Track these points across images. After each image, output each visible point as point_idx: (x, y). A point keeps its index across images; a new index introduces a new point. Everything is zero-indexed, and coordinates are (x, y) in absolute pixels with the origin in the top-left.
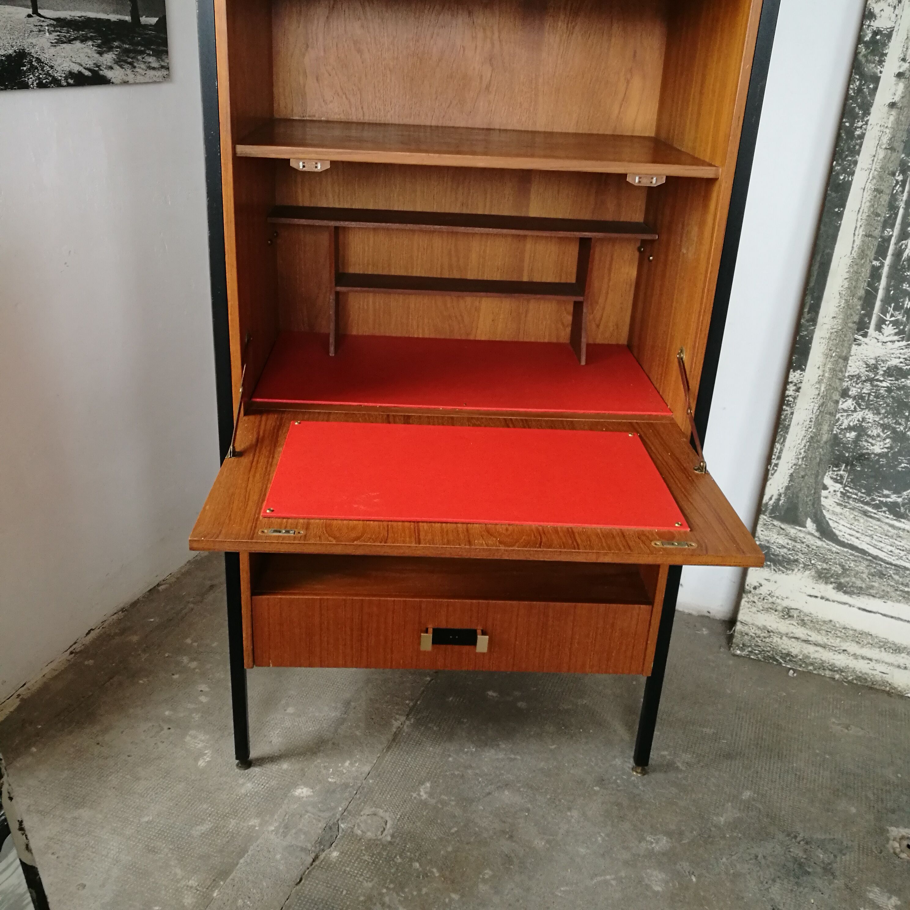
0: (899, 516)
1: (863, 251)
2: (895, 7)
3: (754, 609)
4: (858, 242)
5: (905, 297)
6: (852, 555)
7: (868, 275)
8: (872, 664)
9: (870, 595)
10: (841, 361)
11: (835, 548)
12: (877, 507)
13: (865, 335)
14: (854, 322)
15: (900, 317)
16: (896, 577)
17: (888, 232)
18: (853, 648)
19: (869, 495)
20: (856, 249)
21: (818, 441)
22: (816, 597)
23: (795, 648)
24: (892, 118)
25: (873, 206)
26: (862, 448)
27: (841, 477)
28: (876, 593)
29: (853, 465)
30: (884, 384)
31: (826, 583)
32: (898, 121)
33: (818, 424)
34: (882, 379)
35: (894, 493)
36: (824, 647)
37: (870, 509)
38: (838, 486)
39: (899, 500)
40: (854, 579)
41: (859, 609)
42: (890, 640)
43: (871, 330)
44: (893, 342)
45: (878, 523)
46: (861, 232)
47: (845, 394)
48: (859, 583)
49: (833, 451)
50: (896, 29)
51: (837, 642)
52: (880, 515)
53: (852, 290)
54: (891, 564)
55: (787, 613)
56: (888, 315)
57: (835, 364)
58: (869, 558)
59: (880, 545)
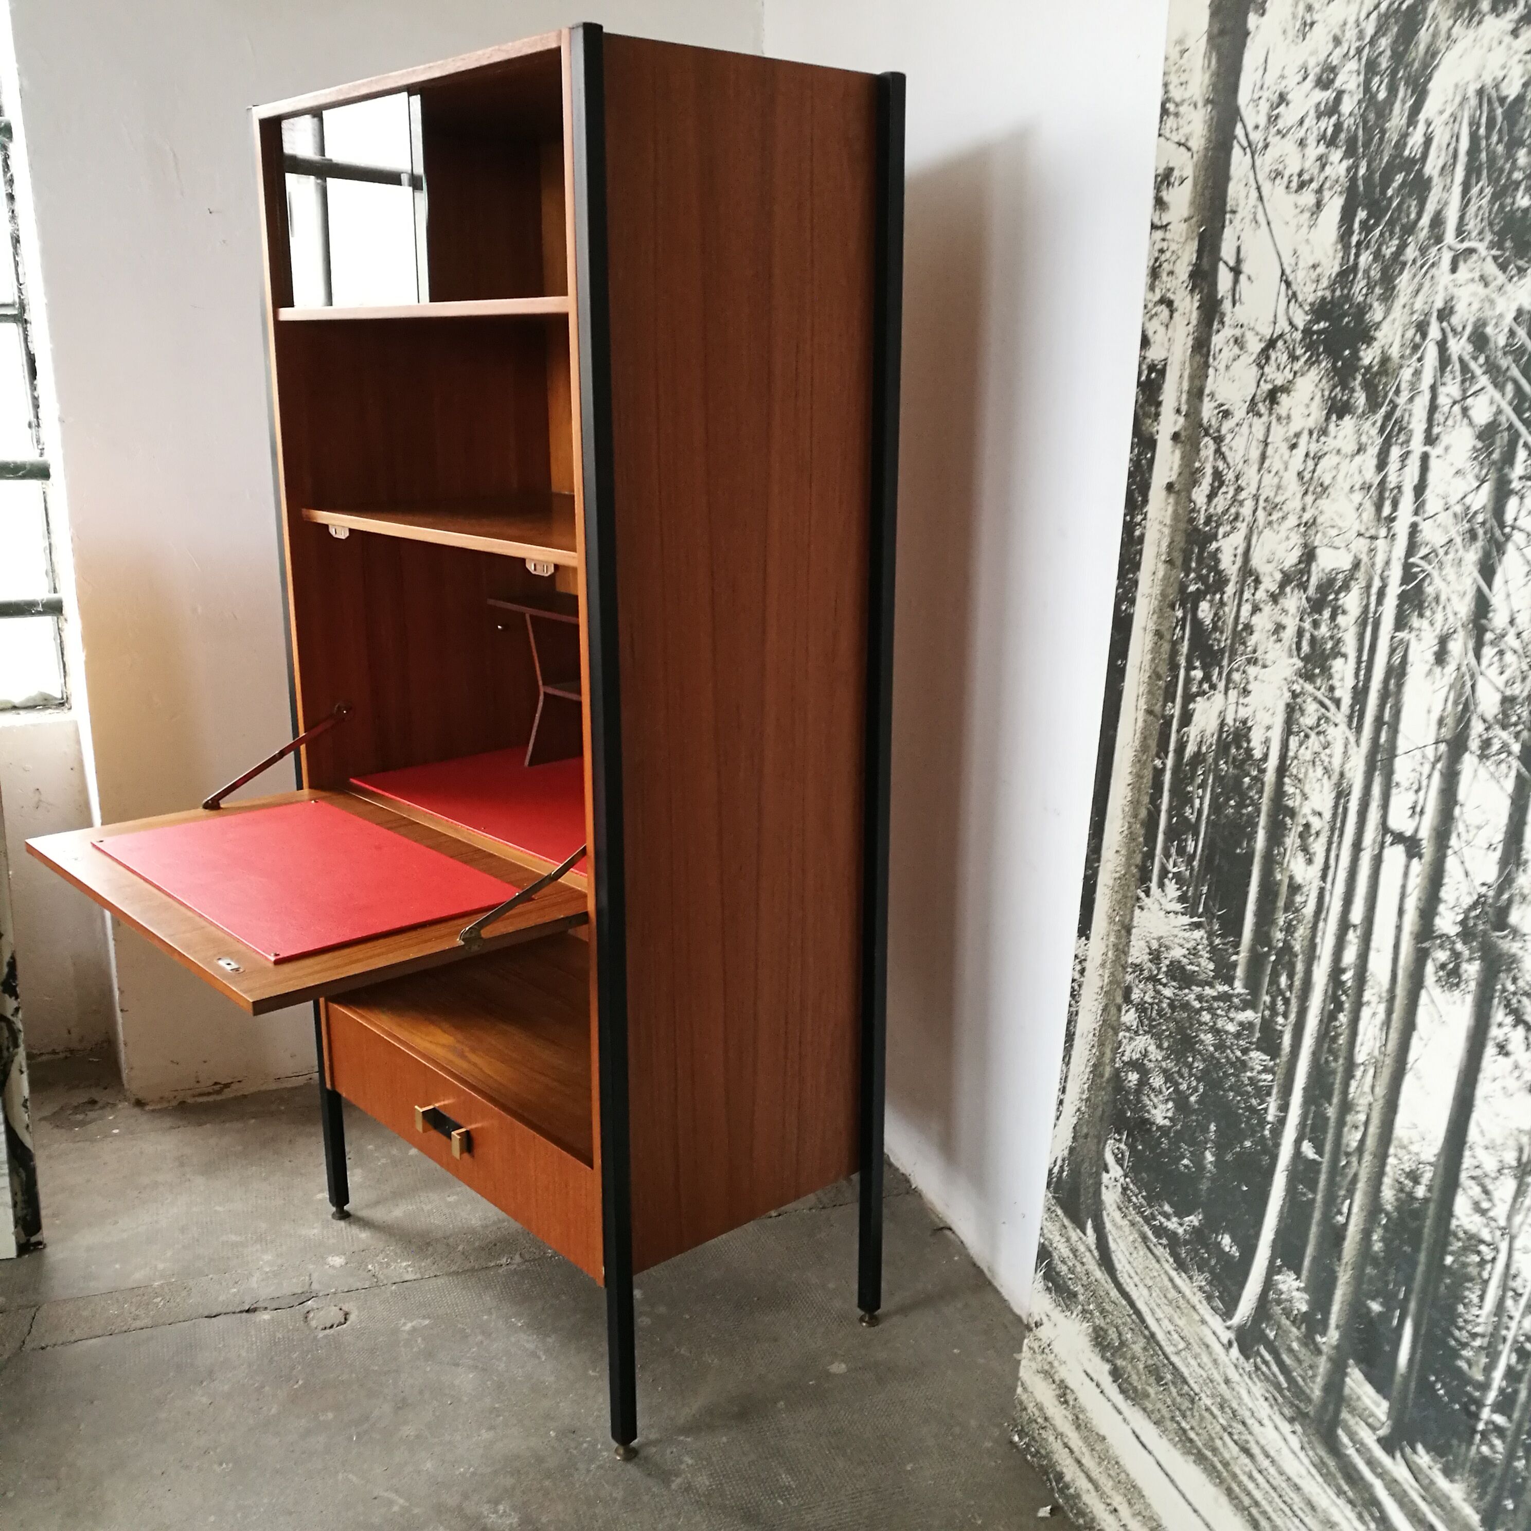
0: (1181, 1266)
1: (1145, 738)
2: (1167, 326)
3: (1034, 1366)
4: (1140, 723)
5: (1185, 833)
6: (1129, 1316)
7: (1150, 784)
9: (1144, 1410)
10: (1124, 933)
11: (1114, 1293)
12: (1157, 1232)
13: (1147, 893)
14: (1137, 866)
15: (1183, 869)
16: (1174, 1390)
17: (1169, 709)
18: (1124, 1510)
19: (1151, 1207)
20: (1138, 734)
21: (1102, 1076)
22: (1092, 1379)
23: (1070, 1472)
24: (1170, 509)
25: (1153, 659)
26: (1144, 1107)
27: (1123, 1153)
28: (1152, 1412)
29: (1135, 1140)
30: (1168, 992)
31: (1103, 1358)
32: (1176, 515)
33: (1101, 1044)
34: (1164, 980)
35: (1176, 1214)
36: (1097, 1488)
37: (1150, 1234)
38: (1120, 1171)
39: (1181, 1231)
40: (1130, 1367)
41: (1134, 1432)
43: (1154, 886)
44: (1176, 913)
45: (1157, 1266)
46: (1143, 706)
47: (1127, 996)
48: (1135, 1379)
49: (1115, 1101)
50: (1169, 362)
51: (1107, 1485)
52: (1159, 1251)
53: (1135, 803)
54: (1168, 1359)
55: (1063, 1394)
56: (1171, 861)
57: (1118, 937)
58: (1147, 1333)
59: (1160, 1314)
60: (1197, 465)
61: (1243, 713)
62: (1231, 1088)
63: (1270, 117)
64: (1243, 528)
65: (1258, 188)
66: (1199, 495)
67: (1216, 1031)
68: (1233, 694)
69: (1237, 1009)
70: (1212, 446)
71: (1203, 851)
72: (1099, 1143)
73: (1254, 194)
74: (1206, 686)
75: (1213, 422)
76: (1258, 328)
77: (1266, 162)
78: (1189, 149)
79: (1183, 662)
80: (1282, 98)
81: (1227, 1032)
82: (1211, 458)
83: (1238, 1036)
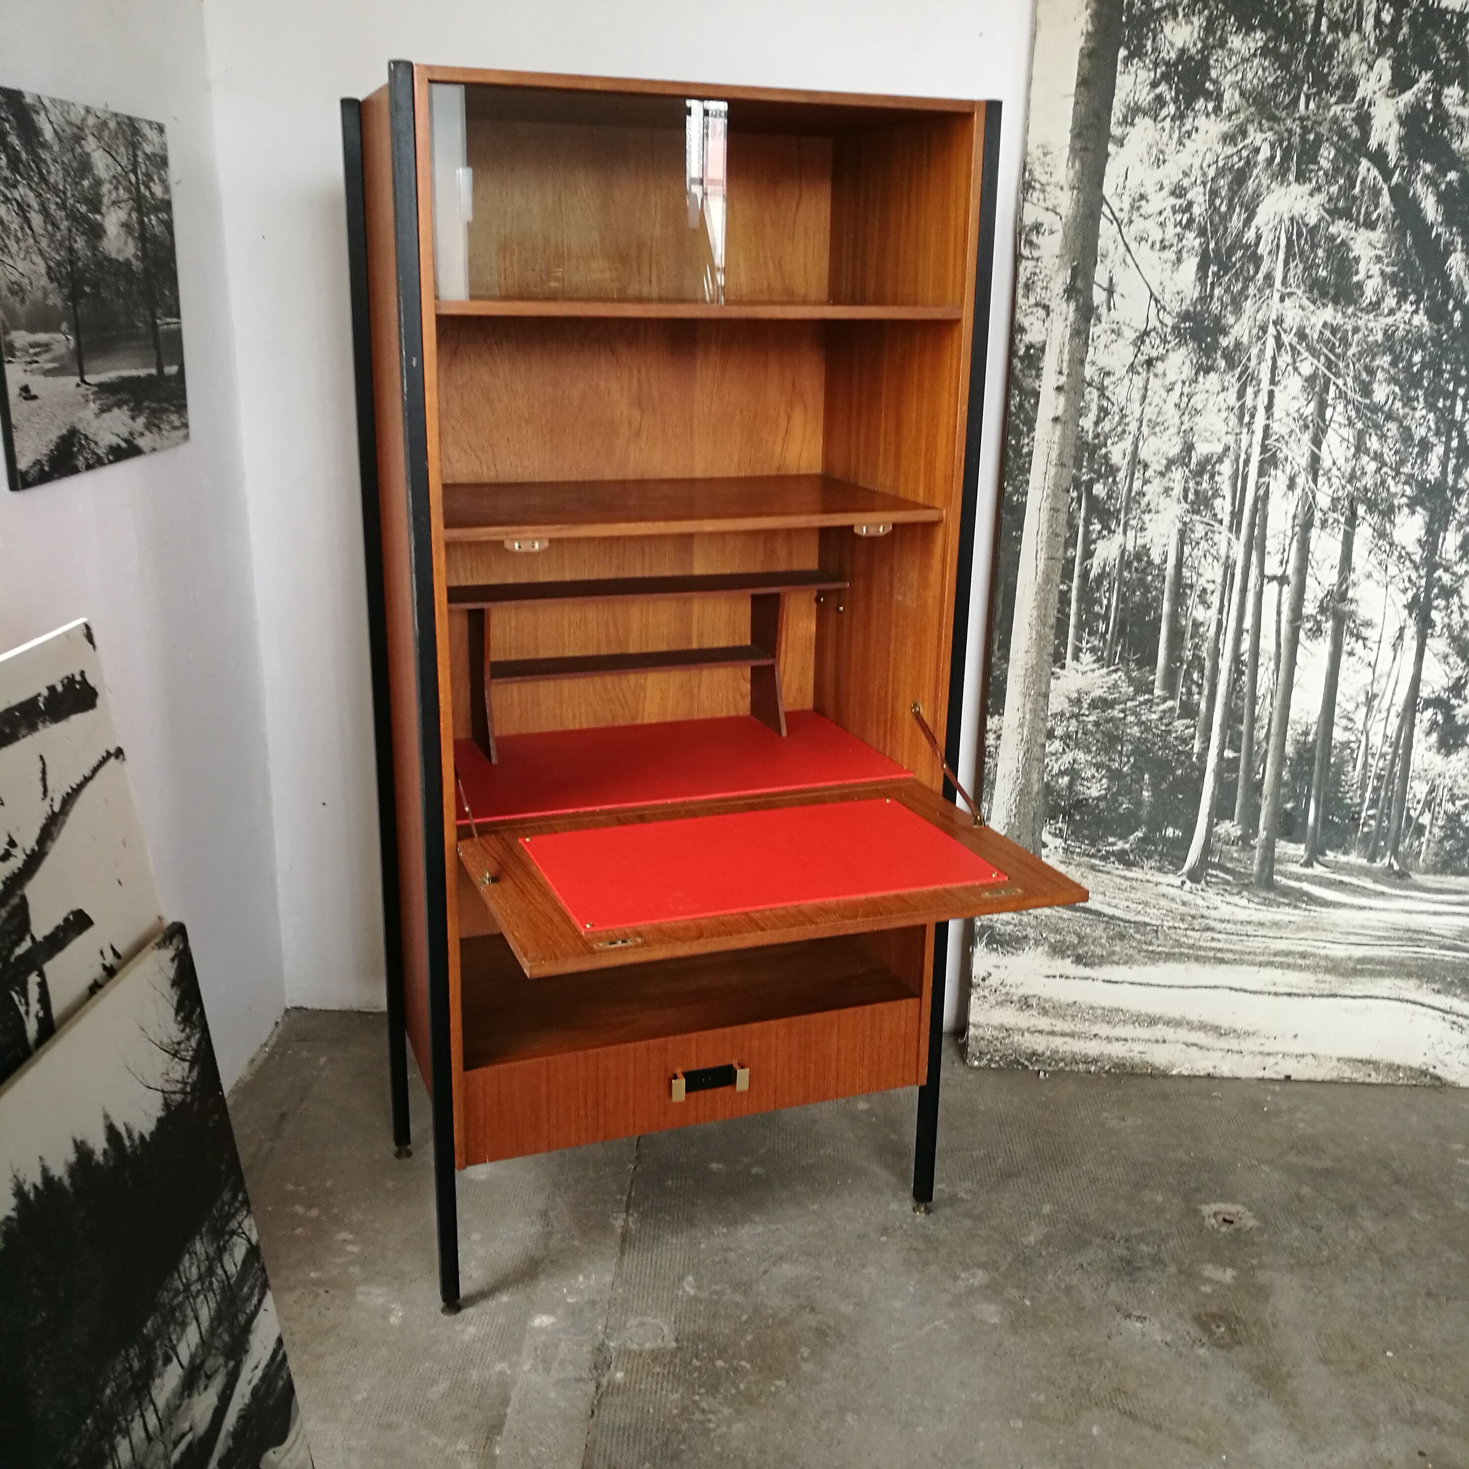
0: (1129, 865)
1: (1048, 575)
2: (1044, 321)
3: (987, 1006)
4: (1041, 567)
5: (1097, 621)
6: (1085, 919)
7: (1057, 601)
8: (1129, 1044)
9: (1113, 962)
10: (1041, 699)
12: (1104, 858)
13: (1063, 667)
14: (1049, 654)
15: (1096, 643)
16: (1138, 936)
17: (1070, 552)
18: (1104, 1030)
19: (1094, 846)
20: (1040, 574)
21: (1029, 793)
22: (1054, 977)
23: (1040, 1044)
24: (1058, 433)
25: (1051, 526)
26: (1077, 794)
27: (1060, 830)
28: (1119, 959)
29: (1071, 816)
30: (1091, 718)
31: (1063, 958)
32: (1063, 436)
33: (1026, 773)
34: (1087, 713)
35: (1120, 839)
36: (1072, 1035)
37: (1097, 862)
38: (1059, 842)
39: (1127, 846)
40: (1092, 947)
41: (1104, 981)
42: (1143, 1012)
43: (1069, 661)
44: (1093, 670)
45: (1109, 876)
46: (1042, 555)
47: (1050, 735)
48: (1099, 951)
49: (1047, 802)
50: (1048, 343)
51: (1083, 1027)
52: (1109, 867)
53: (1042, 619)
54: (1130, 922)
55: (1025, 1003)
56: (1084, 643)
57: (1036, 702)
58: (1106, 919)
59: (1114, 902)
60: (1082, 404)
61: (1140, 542)
62: (1160, 748)
63: (1132, 207)
64: (1130, 439)
65: (1126, 245)
66: (1087, 422)
67: (1140, 723)
68: (1131, 534)
69: (1158, 704)
70: (1095, 393)
71: (1114, 626)
72: (1033, 834)
73: (1122, 248)
74: (1105, 533)
75: (1096, 378)
76: (1132, 324)
77: (1130, 233)
78: (1057, 213)
79: (1081, 523)
80: (1142, 197)
81: (1151, 721)
82: (1096, 399)
83: (1161, 718)
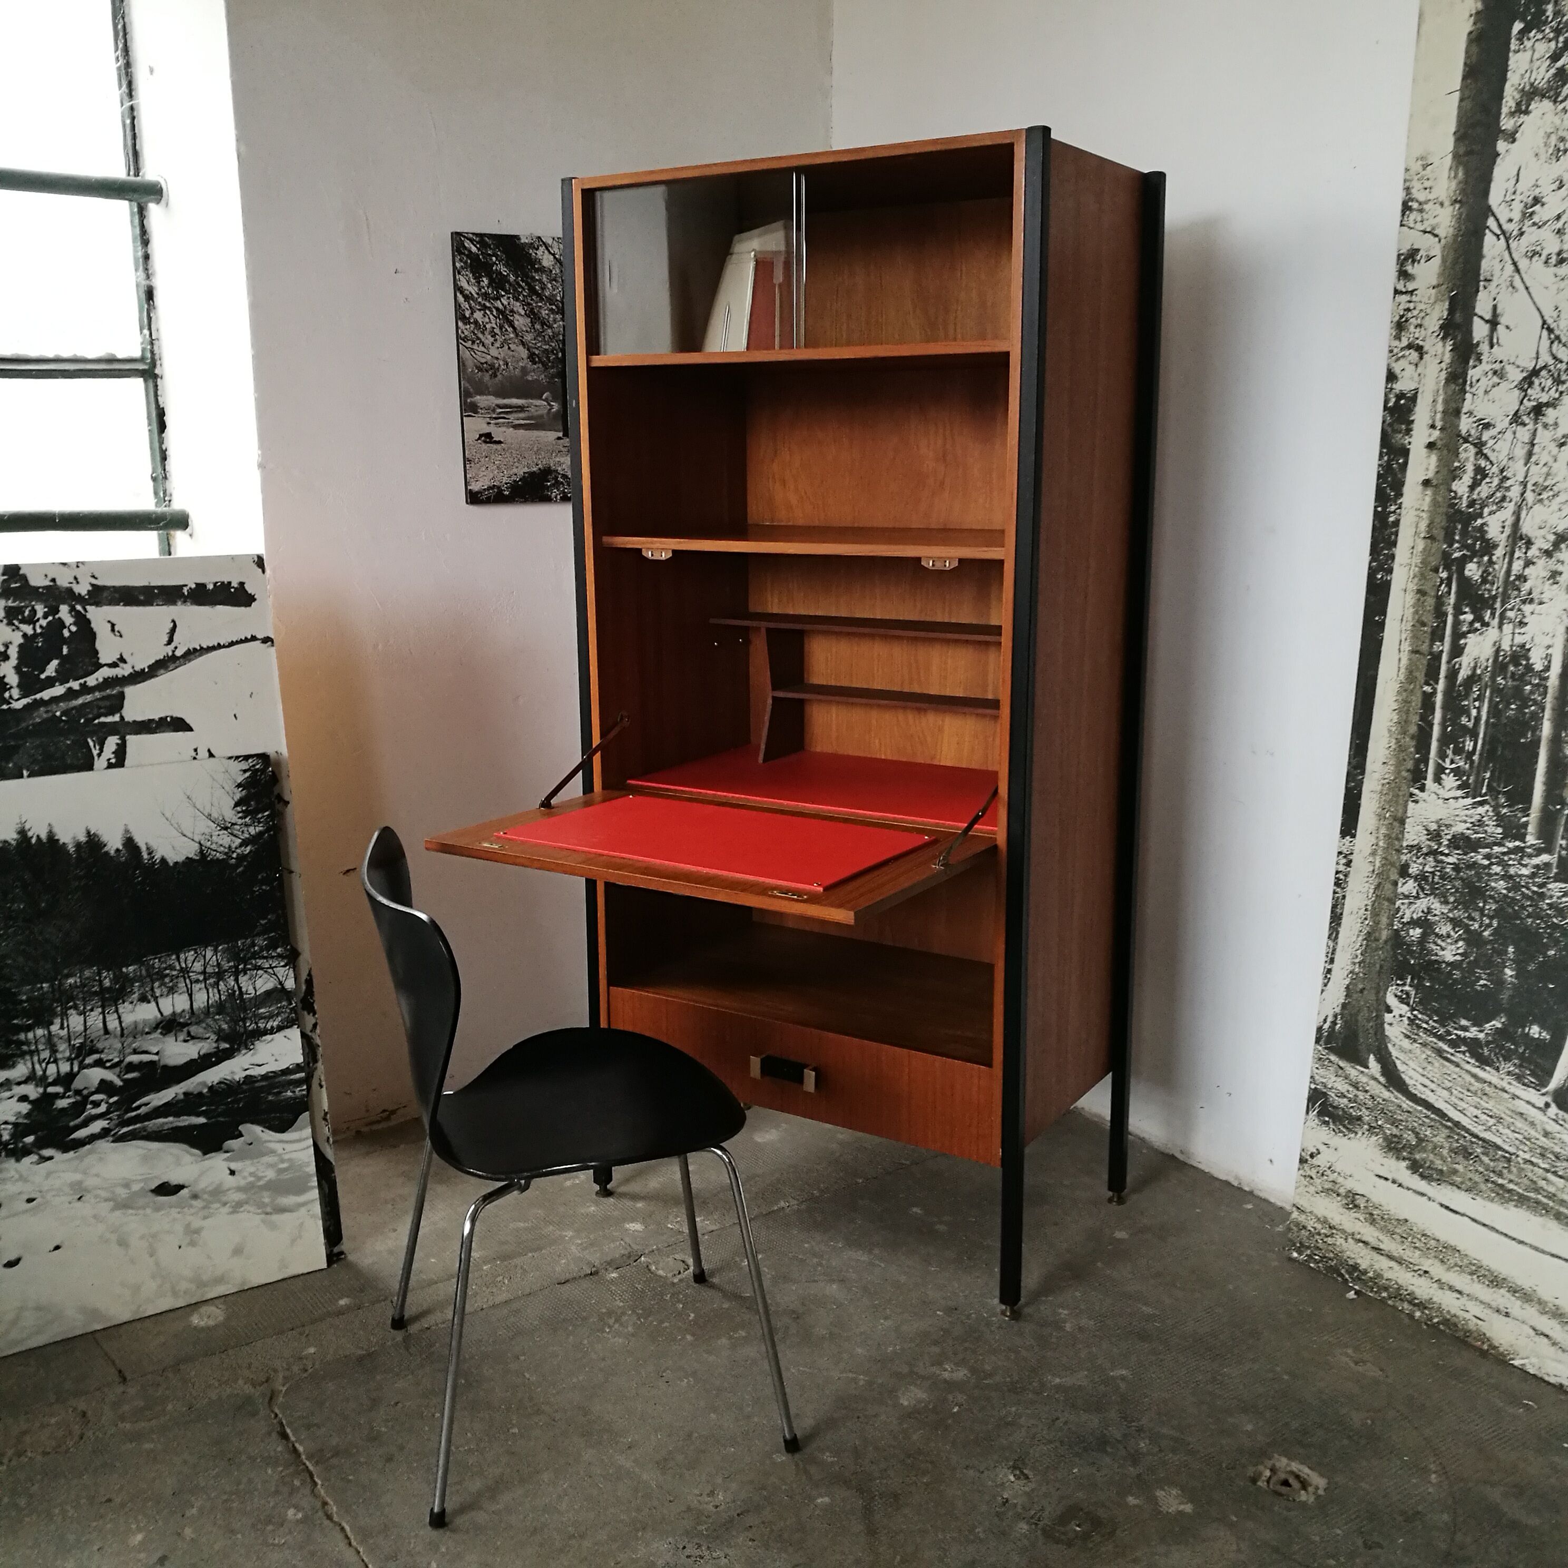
0: (1484, 1062)
1: (1411, 672)
2: (1416, 365)
3: (1312, 1189)
4: (1405, 661)
5: (1464, 736)
6: (1427, 1117)
7: (1419, 705)
8: (1464, 1300)
9: (1452, 1184)
10: (1396, 824)
11: (1407, 1104)
12: (1454, 1044)
13: (1422, 789)
14: (1408, 771)
15: (1461, 764)
16: (1486, 1159)
17: (1437, 646)
18: (1437, 1270)
19: (1444, 1026)
20: (1403, 670)
21: (1377, 940)
22: (1386, 1179)
23: (1365, 1259)
24: (1428, 499)
25: (1416, 612)
26: (1430, 952)
27: (1407, 994)
28: (1462, 1183)
29: (1421, 979)
30: (1451, 860)
31: (1398, 1159)
32: (1435, 503)
33: (1375, 914)
34: (1446, 851)
35: (1474, 1025)
36: (1400, 1261)
37: (1445, 1047)
38: (1405, 1008)
39: (1481, 1036)
40: (1431, 1157)
41: (1442, 1205)
42: (1485, 1263)
43: (1429, 782)
44: (1456, 798)
45: (1457, 1069)
46: (1406, 647)
47: (1404, 871)
48: (1438, 1164)
49: (1395, 955)
50: (1420, 391)
51: (1414, 1256)
52: (1458, 1058)
53: (1403, 724)
54: (1477, 1137)
55: (1352, 1201)
56: (1448, 761)
57: (1390, 827)
58: (1449, 1124)
59: (1462, 1105)
60: (1456, 464)
61: (1519, 640)
62: (1529, 916)
63: (1524, 214)
64: (1510, 507)
65: (1515, 264)
66: (1461, 487)
67: (1507, 877)
68: (1508, 628)
69: (1530, 856)
70: (1472, 450)
71: (1483, 744)
72: (1378, 993)
73: (1510, 268)
74: (1477, 625)
75: (1473, 432)
76: (1517, 363)
77: (1520, 247)
78: (1436, 236)
79: (1450, 610)
80: (1537, 201)
81: (1520, 876)
82: (1472, 459)
83: (1533, 875)
